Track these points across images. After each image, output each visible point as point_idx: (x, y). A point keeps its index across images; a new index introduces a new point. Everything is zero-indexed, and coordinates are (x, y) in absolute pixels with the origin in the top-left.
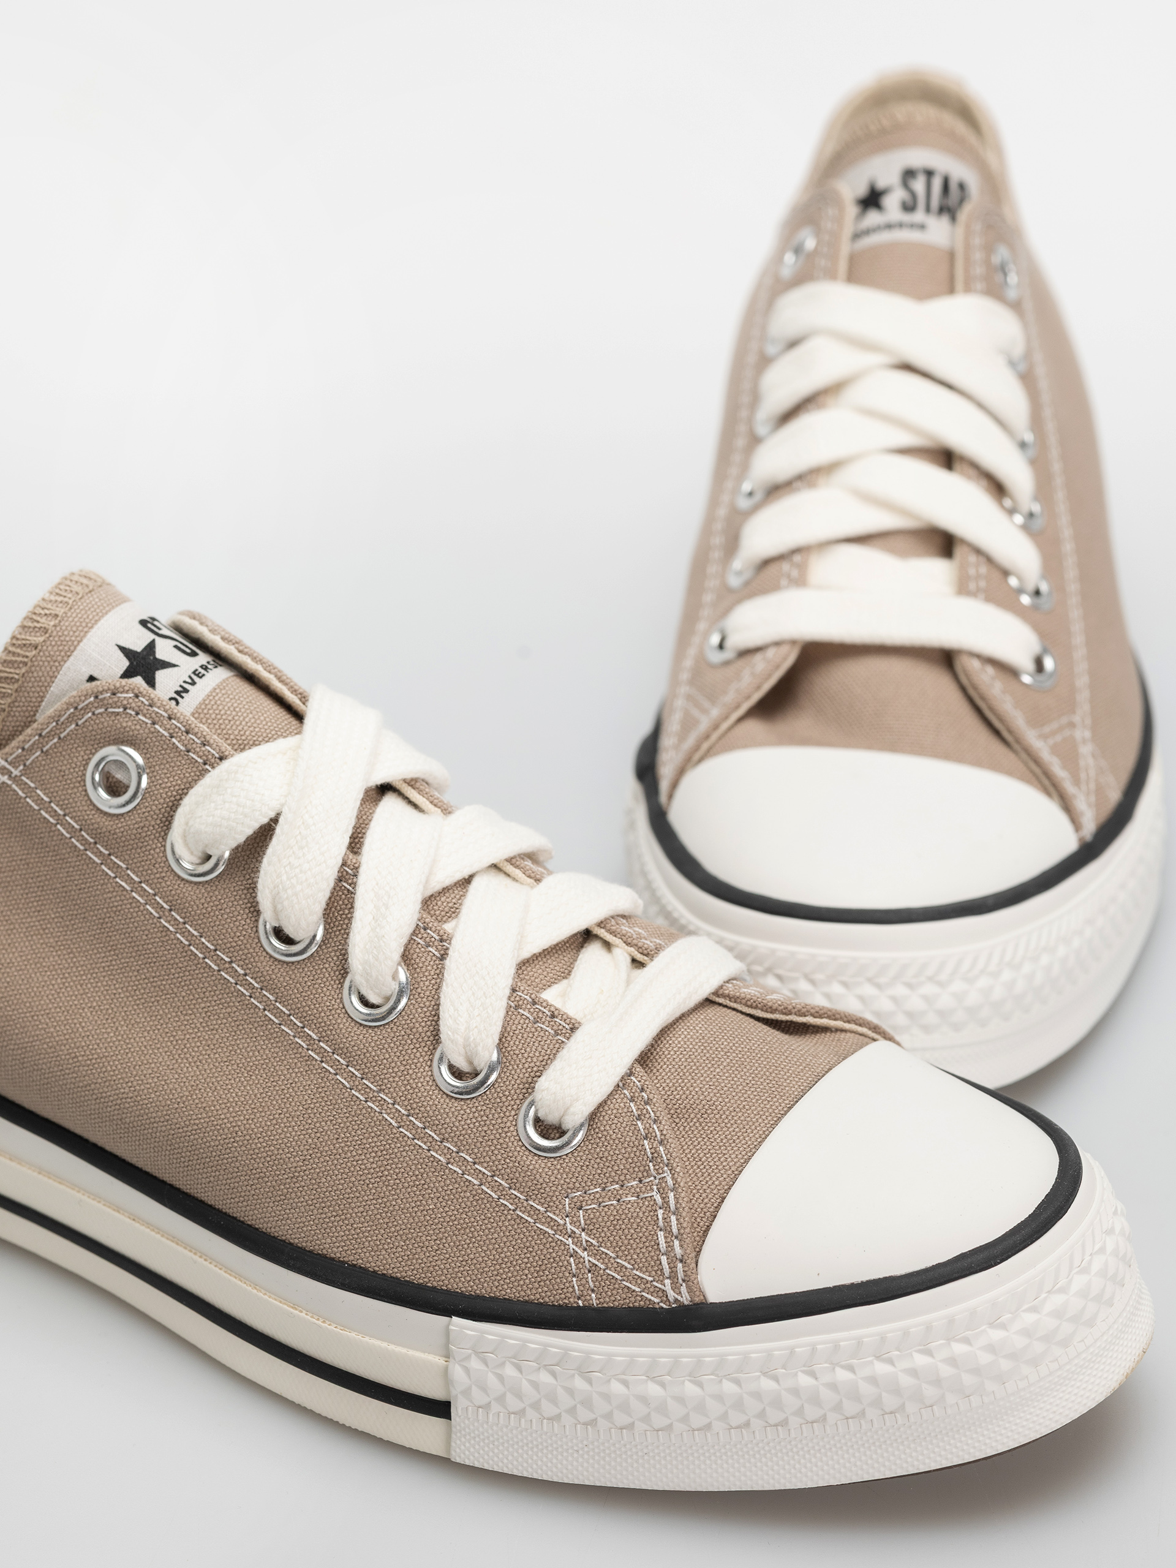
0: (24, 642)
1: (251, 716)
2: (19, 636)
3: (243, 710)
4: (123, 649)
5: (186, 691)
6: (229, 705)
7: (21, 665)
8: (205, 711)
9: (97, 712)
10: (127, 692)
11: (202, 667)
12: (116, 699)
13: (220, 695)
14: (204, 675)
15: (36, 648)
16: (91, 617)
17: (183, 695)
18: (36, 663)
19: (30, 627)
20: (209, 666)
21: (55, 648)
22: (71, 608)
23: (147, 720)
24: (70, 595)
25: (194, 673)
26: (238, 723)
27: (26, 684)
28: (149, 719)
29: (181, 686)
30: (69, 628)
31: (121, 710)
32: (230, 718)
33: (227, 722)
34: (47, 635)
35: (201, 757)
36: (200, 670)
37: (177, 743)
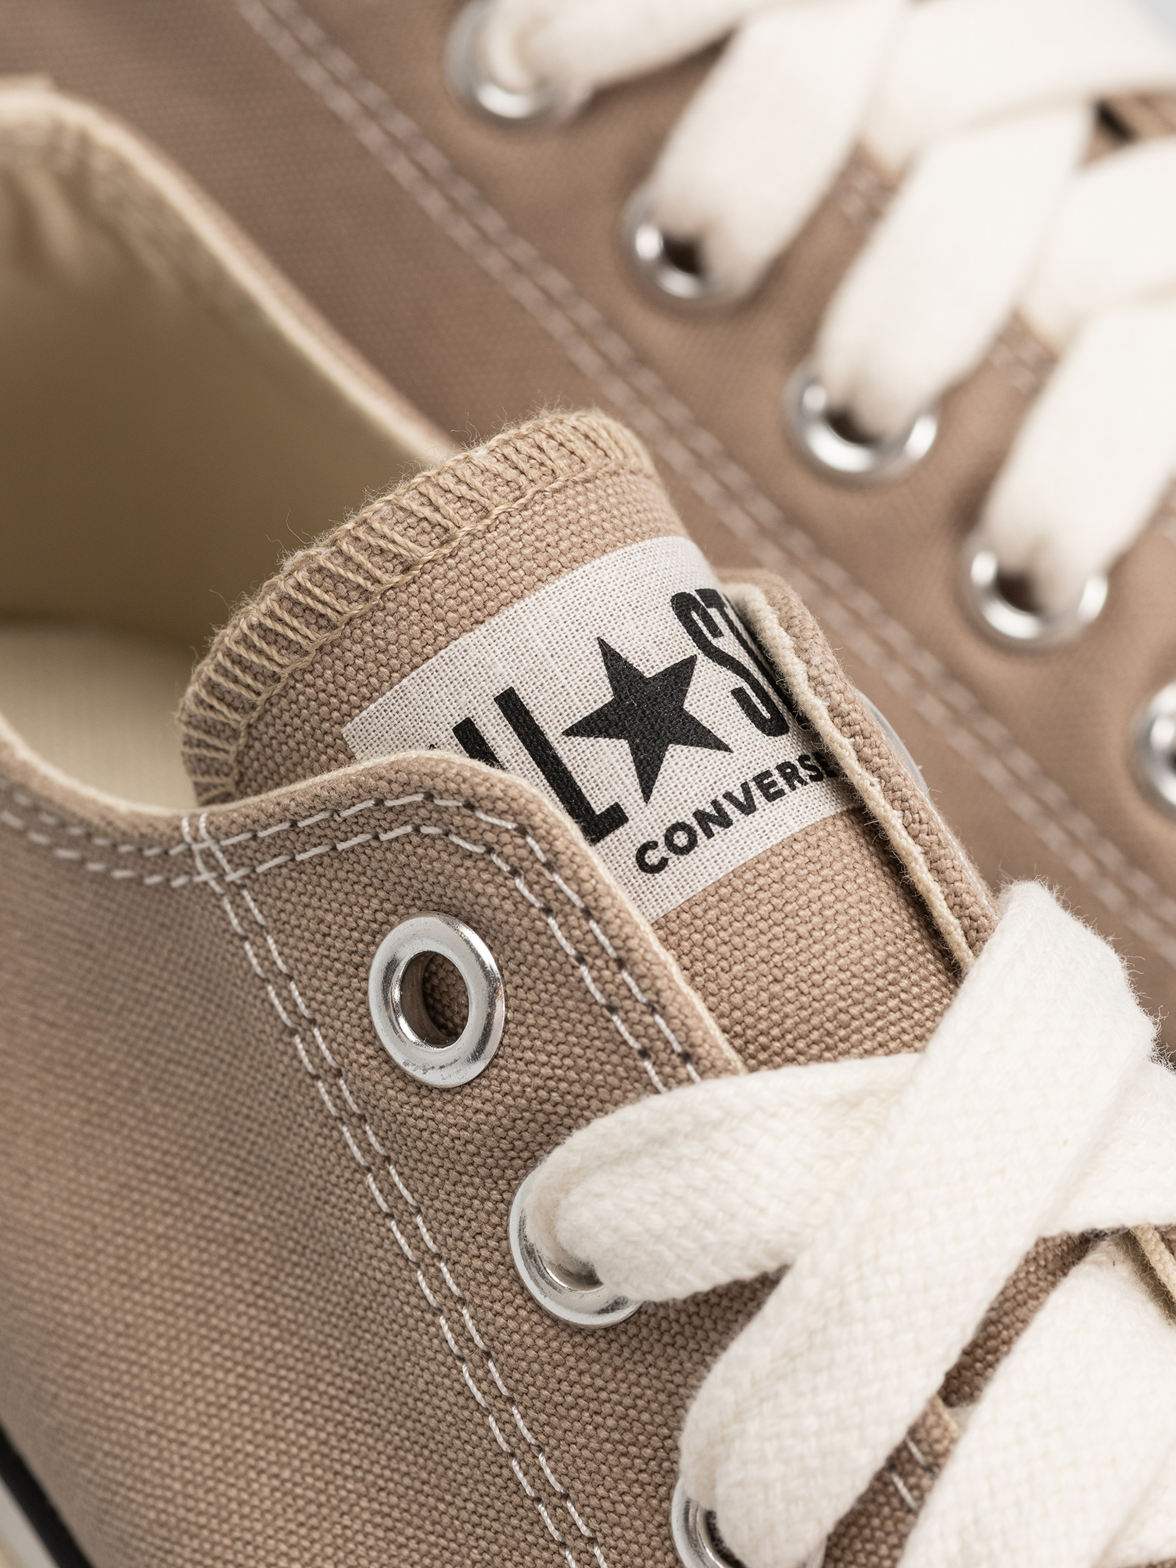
0: (382, 543)
1: (855, 940)
2: (376, 525)
3: (841, 918)
4: (611, 657)
5: (725, 822)
6: (813, 894)
7: (354, 595)
8: (750, 889)
9: (425, 830)
10: (501, 815)
11: (781, 768)
12: (471, 822)
13: (800, 860)
14: (781, 793)
15: (406, 570)
16: (564, 545)
17: (715, 828)
18: (390, 605)
19: (412, 513)
20: (803, 773)
21: (451, 589)
22: (525, 507)
23: (532, 898)
24: (534, 474)
25: (759, 779)
26: (817, 948)
27: (347, 643)
28: (537, 896)
29: (715, 803)
30: (503, 554)
31: (479, 849)
32: (802, 930)
33: (791, 936)
34: (446, 551)
35: (637, 1037)
36: (776, 776)
37: (588, 980)
